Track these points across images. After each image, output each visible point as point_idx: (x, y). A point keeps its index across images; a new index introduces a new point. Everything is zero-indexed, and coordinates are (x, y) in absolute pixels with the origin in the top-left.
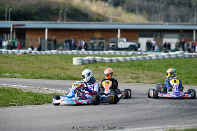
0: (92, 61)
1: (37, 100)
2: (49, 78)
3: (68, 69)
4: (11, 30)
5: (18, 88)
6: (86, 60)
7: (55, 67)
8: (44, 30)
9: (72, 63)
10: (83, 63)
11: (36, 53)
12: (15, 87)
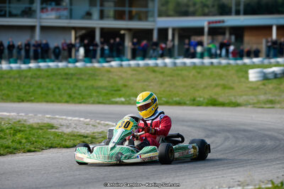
0: (280, 74)
2: (179, 104)
3: (232, 88)
4: (206, 30)
6: (270, 73)
7: (217, 86)
8: (270, 28)
9: (247, 78)
10: (265, 77)
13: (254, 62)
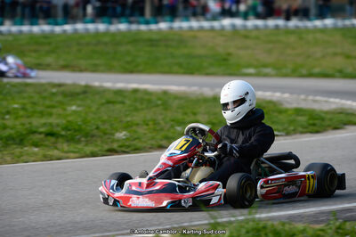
1: (314, 125)
5: (274, 99)
11: (297, 27)
12: (269, 98)
13: (325, 25)
